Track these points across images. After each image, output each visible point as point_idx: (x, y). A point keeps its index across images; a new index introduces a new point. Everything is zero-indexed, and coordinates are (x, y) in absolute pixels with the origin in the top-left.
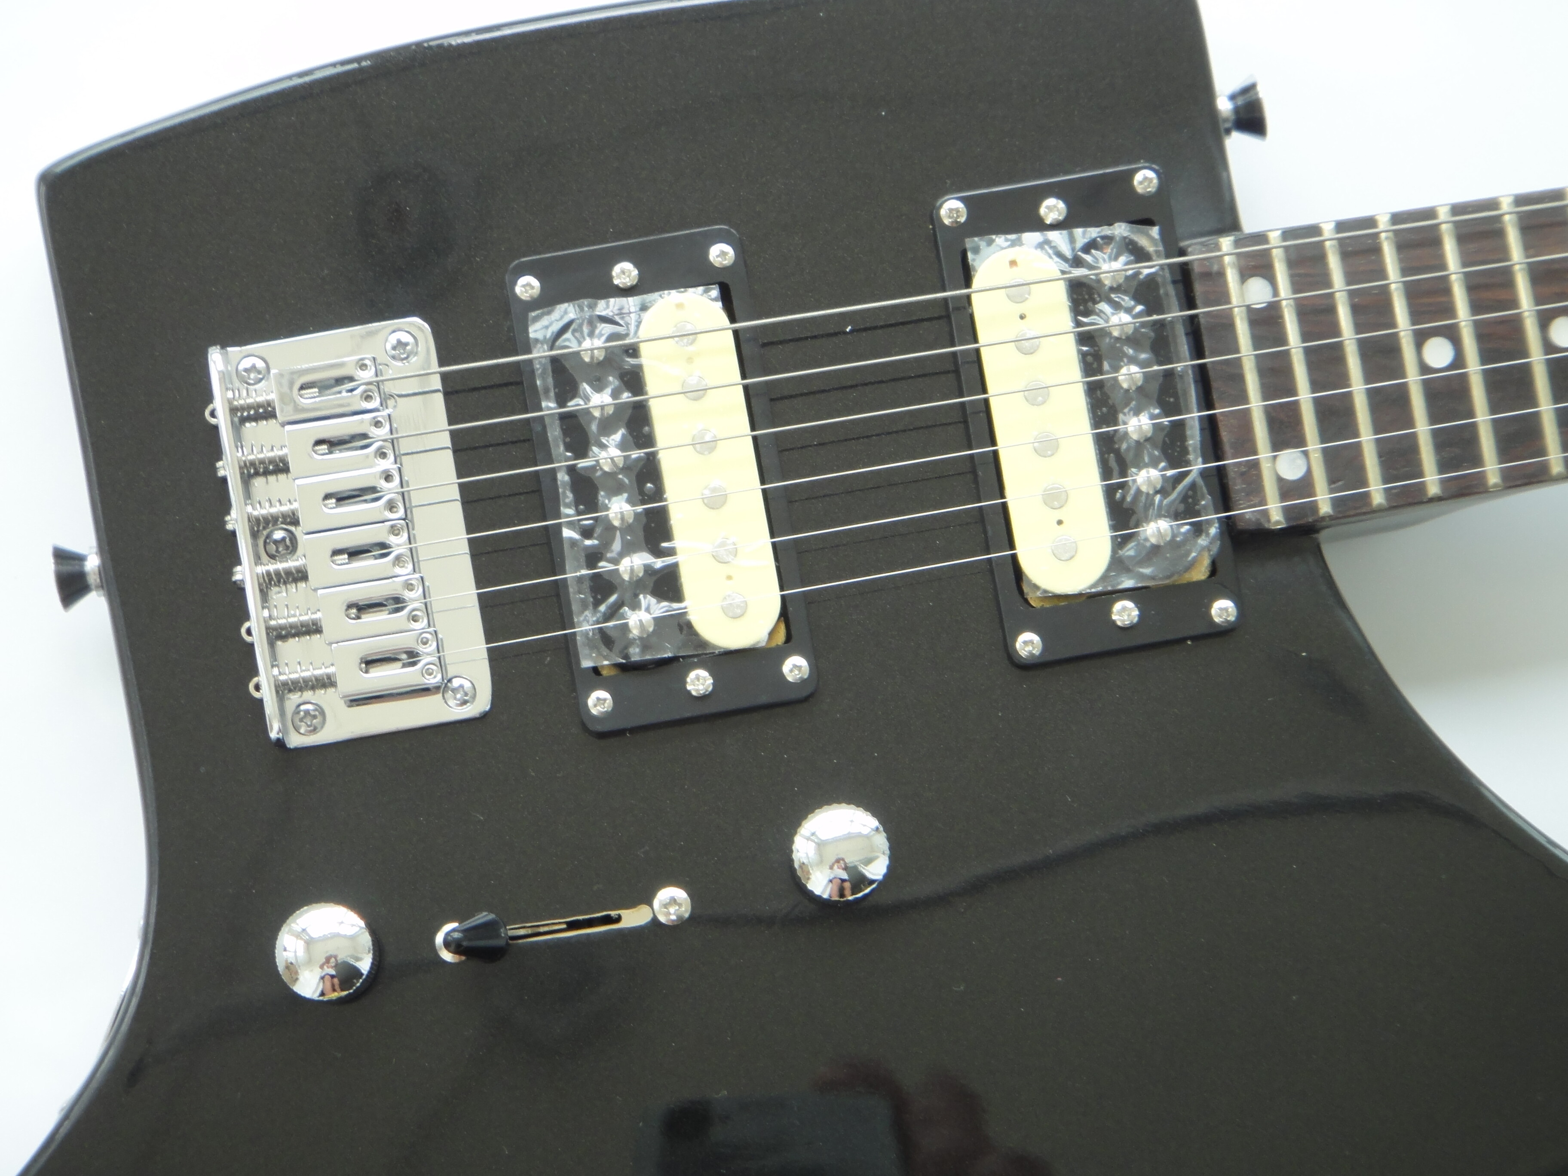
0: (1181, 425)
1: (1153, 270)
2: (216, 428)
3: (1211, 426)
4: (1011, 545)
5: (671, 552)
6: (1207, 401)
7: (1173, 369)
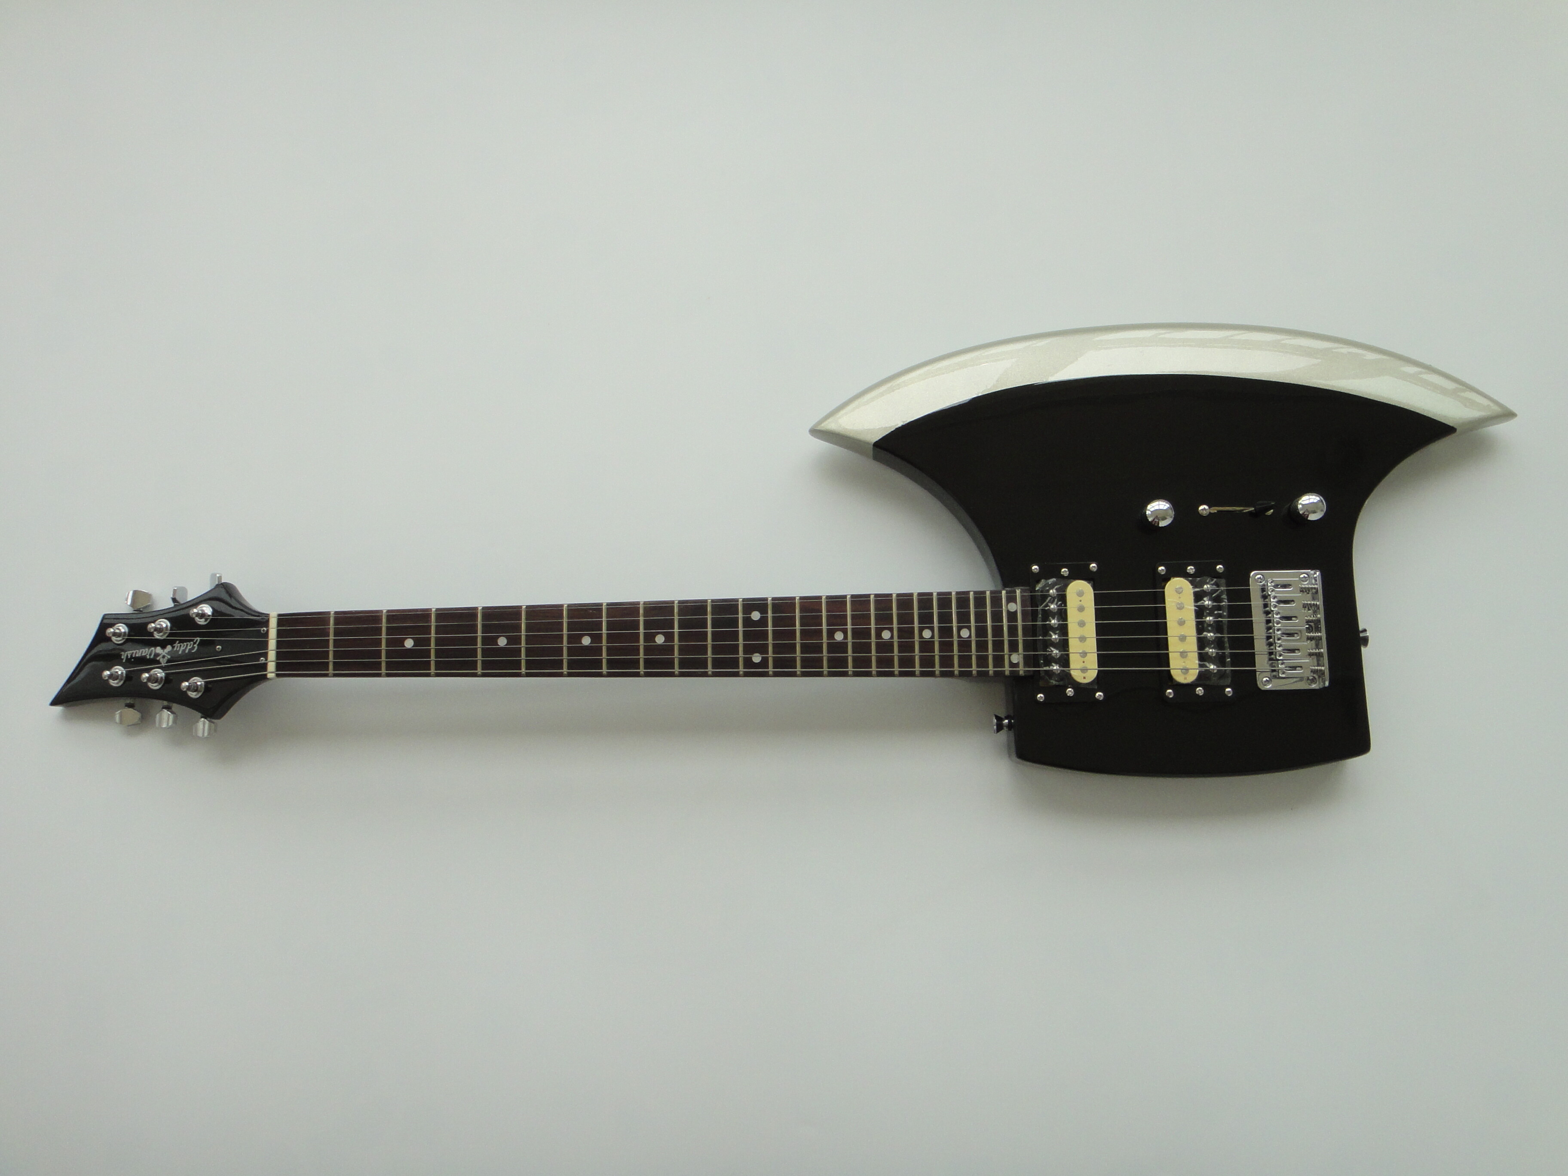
0: (1043, 621)
1: (1045, 668)
2: (1329, 665)
3: (1034, 618)
4: (1095, 594)
5: (1196, 607)
6: (1035, 626)
7: (1043, 637)
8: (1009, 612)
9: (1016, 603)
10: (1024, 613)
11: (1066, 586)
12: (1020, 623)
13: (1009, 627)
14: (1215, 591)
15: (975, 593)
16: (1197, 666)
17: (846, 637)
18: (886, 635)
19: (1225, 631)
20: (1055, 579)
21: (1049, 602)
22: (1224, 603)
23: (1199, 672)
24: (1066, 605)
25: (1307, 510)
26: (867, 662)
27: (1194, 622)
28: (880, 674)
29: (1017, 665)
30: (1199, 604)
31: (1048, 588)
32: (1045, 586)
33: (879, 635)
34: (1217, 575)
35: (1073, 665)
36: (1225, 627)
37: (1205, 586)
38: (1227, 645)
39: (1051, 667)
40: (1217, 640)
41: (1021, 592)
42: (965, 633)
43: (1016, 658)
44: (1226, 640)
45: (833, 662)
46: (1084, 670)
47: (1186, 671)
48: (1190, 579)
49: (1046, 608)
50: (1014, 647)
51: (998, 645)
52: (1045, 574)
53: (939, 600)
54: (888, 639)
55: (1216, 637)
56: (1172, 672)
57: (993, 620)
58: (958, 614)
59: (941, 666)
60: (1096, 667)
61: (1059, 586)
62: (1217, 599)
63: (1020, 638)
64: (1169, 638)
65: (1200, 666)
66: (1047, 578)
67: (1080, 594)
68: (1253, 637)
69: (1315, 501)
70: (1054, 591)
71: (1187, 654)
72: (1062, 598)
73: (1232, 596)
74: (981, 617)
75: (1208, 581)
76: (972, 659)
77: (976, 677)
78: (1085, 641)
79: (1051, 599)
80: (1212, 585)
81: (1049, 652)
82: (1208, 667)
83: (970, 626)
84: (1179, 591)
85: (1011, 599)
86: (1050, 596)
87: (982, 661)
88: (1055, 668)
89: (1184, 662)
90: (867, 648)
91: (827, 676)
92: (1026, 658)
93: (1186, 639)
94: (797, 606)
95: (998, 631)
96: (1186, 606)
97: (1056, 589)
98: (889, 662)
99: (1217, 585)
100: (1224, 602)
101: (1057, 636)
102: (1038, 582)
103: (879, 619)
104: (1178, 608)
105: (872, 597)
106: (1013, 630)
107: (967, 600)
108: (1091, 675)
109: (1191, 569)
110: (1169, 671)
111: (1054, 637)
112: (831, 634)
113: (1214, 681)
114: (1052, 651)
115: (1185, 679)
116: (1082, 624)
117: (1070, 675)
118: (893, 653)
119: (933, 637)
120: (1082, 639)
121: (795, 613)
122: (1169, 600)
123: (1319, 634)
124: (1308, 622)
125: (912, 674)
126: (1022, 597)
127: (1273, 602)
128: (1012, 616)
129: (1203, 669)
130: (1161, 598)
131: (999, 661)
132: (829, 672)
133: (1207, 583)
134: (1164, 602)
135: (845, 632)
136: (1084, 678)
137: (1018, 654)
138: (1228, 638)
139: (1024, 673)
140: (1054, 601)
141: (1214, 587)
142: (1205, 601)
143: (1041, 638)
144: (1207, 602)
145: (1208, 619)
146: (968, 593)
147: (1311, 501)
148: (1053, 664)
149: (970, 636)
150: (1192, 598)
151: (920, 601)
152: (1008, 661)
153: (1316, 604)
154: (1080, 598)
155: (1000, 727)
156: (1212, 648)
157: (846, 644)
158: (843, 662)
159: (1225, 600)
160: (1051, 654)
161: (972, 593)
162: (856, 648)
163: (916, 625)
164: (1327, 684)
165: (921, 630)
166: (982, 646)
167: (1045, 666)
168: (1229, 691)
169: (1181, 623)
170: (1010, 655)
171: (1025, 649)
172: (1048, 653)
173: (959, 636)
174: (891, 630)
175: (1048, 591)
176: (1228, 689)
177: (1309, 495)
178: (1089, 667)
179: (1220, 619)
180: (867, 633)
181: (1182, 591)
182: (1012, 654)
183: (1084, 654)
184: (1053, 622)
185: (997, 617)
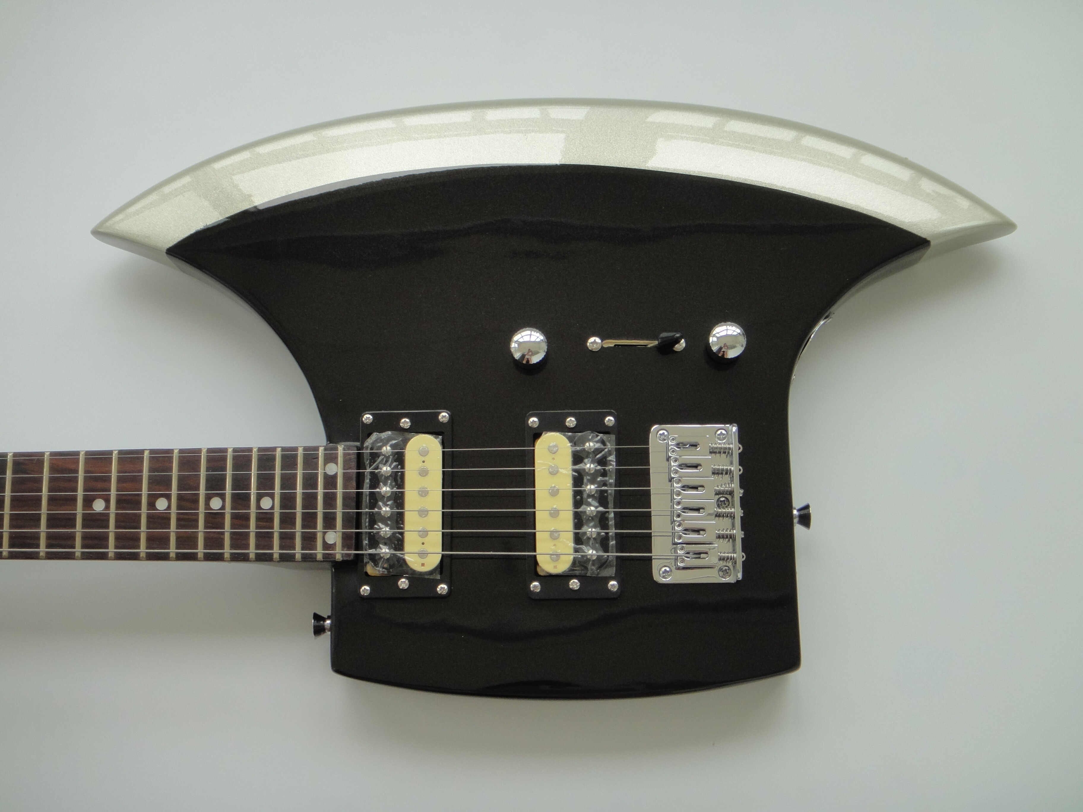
0: (370, 488)
1: (370, 551)
2: (743, 551)
3: (359, 485)
4: (443, 452)
5: (574, 470)
6: (359, 495)
7: (369, 510)
8: (326, 476)
9: (337, 464)
10: (346, 478)
11: (406, 441)
12: (340, 491)
13: (326, 495)
14: (597, 451)
15: (284, 449)
16: (571, 551)
17: (107, 507)
18: (161, 504)
19: (611, 504)
20: (390, 433)
21: (381, 462)
22: (611, 467)
23: (574, 558)
24: (403, 467)
25: (725, 344)
26: (134, 540)
27: (571, 491)
28: (151, 557)
29: (332, 547)
30: (577, 467)
31: (379, 444)
32: (376, 441)
33: (151, 505)
34: (606, 431)
35: (408, 547)
36: (611, 499)
37: (587, 444)
38: (612, 523)
39: (378, 550)
40: (599, 515)
41: (344, 449)
42: (266, 503)
43: (333, 537)
44: (612, 515)
45: (89, 541)
46: (423, 554)
47: (556, 557)
48: (570, 434)
49: (376, 471)
50: (329, 522)
51: (309, 520)
52: (379, 425)
53: (235, 458)
54: (165, 510)
55: (598, 512)
56: (539, 558)
57: (305, 486)
58: (259, 477)
59: (233, 546)
60: (439, 549)
61: (397, 441)
62: (603, 462)
63: (339, 510)
64: (537, 513)
65: (576, 550)
66: (381, 431)
67: (424, 453)
68: (650, 512)
69: (735, 333)
70: (389, 448)
71: (559, 535)
72: (399, 458)
73: (622, 457)
74: (288, 482)
75: (590, 437)
76: (273, 537)
77: (278, 562)
78: (426, 515)
79: (383, 459)
80: (597, 442)
81: (378, 529)
82: (585, 553)
83: (273, 494)
84: (553, 451)
85: (331, 458)
86: (383, 455)
87: (287, 539)
88: (384, 551)
89: (555, 545)
90: (134, 521)
91: (80, 560)
92: (346, 537)
93: (558, 514)
94: (45, 464)
95: (310, 500)
96: (561, 470)
97: (391, 446)
98: (163, 541)
99: (603, 442)
100: (611, 465)
101: (388, 509)
102: (369, 435)
103: (153, 482)
104: (550, 473)
105: (146, 454)
106: (330, 500)
107: (273, 459)
108: (433, 561)
109: (571, 421)
110: (535, 556)
111: (384, 509)
112: (88, 502)
113: (592, 570)
114: (380, 529)
115: (555, 567)
116: (423, 493)
117: (404, 560)
118: (169, 528)
119: (223, 507)
120: (423, 513)
121: (42, 473)
122: (538, 462)
123: (733, 510)
124: (718, 493)
125: (192, 557)
126: (345, 455)
127: (674, 466)
128: (330, 481)
129: (579, 555)
130: (529, 458)
131: (309, 540)
132: (83, 553)
133: (589, 440)
134: (533, 464)
135: (107, 501)
136: (423, 565)
137: (335, 532)
138: (614, 514)
139: (342, 557)
140: (387, 461)
141: (598, 445)
142: (586, 464)
143: (367, 510)
144: (589, 466)
145: (589, 487)
146: (274, 449)
147: (730, 333)
148: (381, 545)
149: (273, 508)
150: (569, 459)
151: (209, 460)
152: (322, 541)
153: (730, 469)
154: (423, 459)
155: (319, 630)
156: (592, 527)
157: (108, 515)
158: (102, 540)
159: (613, 463)
160: (378, 533)
161: (279, 450)
162: (121, 521)
163: (202, 491)
164: (740, 576)
165: (208, 498)
166: (288, 520)
167: (370, 548)
168: (613, 585)
169: (554, 493)
170: (324, 533)
171: (344, 527)
172: (375, 531)
173: (258, 507)
174: (168, 497)
175: (380, 448)
176: (613, 583)
177: (727, 325)
178: (430, 550)
179: (603, 488)
180: (135, 502)
181: (558, 450)
182: (326, 532)
183: (424, 533)
184: (384, 489)
185: (310, 482)
